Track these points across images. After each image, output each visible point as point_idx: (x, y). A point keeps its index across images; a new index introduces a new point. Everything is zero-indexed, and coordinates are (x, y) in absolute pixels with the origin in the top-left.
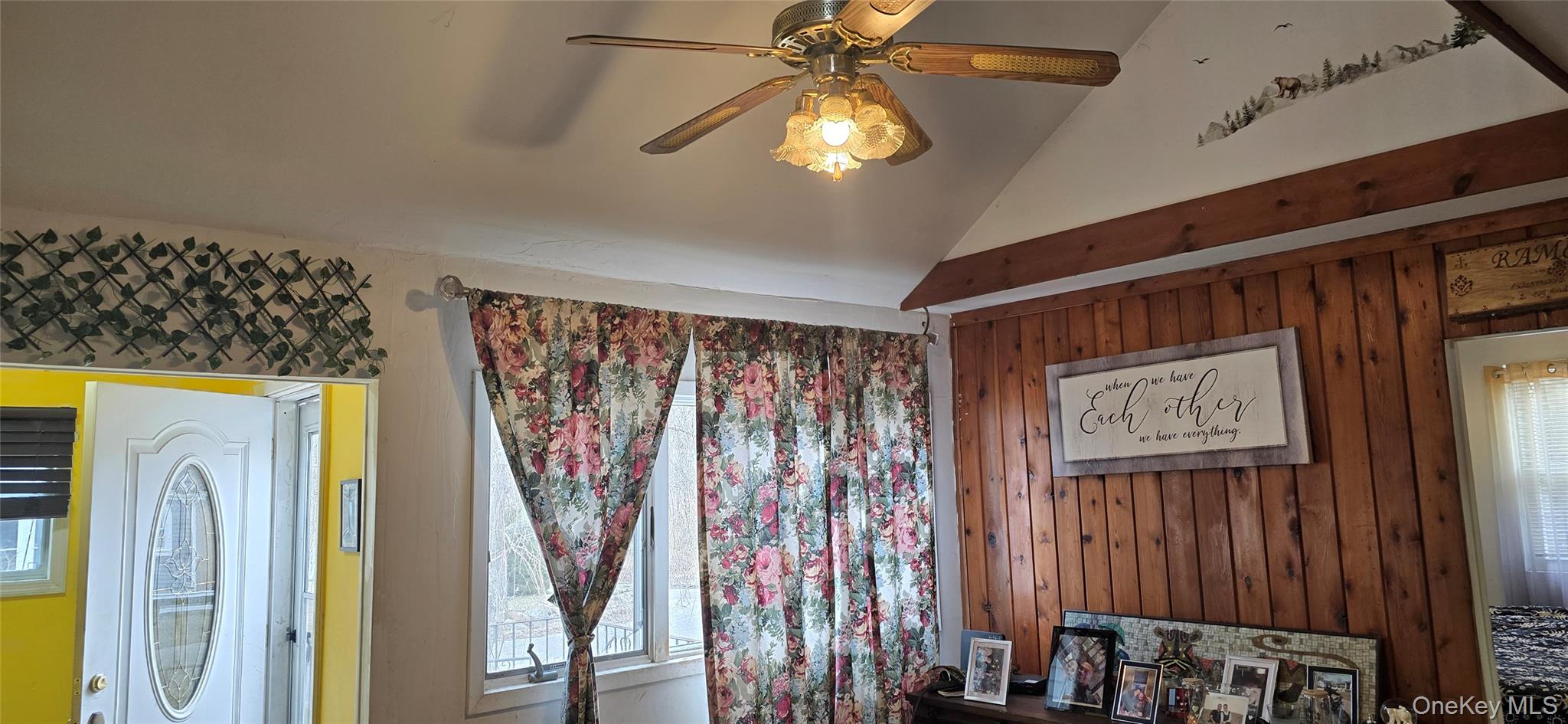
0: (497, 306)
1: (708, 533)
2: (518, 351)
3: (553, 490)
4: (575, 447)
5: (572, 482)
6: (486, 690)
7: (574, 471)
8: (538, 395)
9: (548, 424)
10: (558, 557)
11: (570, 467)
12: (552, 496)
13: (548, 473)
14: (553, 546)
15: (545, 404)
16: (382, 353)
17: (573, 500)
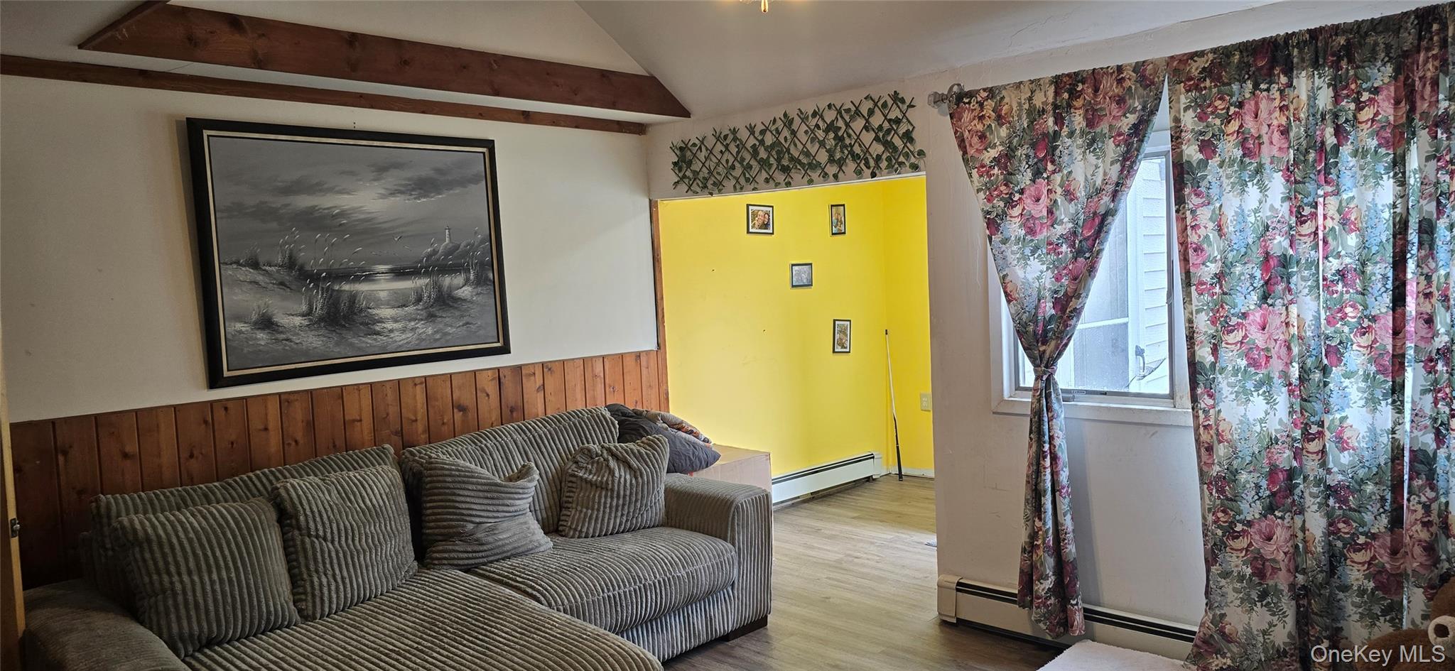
0: (967, 103)
1: (1193, 288)
2: (982, 137)
3: (1015, 248)
4: (1040, 210)
5: (1032, 240)
6: (1011, 397)
7: (1038, 231)
8: (996, 171)
9: (1006, 194)
10: (1009, 301)
11: (1030, 228)
12: (1013, 253)
13: (1006, 234)
14: (1005, 293)
15: (1001, 177)
16: (921, 153)
17: (1036, 256)
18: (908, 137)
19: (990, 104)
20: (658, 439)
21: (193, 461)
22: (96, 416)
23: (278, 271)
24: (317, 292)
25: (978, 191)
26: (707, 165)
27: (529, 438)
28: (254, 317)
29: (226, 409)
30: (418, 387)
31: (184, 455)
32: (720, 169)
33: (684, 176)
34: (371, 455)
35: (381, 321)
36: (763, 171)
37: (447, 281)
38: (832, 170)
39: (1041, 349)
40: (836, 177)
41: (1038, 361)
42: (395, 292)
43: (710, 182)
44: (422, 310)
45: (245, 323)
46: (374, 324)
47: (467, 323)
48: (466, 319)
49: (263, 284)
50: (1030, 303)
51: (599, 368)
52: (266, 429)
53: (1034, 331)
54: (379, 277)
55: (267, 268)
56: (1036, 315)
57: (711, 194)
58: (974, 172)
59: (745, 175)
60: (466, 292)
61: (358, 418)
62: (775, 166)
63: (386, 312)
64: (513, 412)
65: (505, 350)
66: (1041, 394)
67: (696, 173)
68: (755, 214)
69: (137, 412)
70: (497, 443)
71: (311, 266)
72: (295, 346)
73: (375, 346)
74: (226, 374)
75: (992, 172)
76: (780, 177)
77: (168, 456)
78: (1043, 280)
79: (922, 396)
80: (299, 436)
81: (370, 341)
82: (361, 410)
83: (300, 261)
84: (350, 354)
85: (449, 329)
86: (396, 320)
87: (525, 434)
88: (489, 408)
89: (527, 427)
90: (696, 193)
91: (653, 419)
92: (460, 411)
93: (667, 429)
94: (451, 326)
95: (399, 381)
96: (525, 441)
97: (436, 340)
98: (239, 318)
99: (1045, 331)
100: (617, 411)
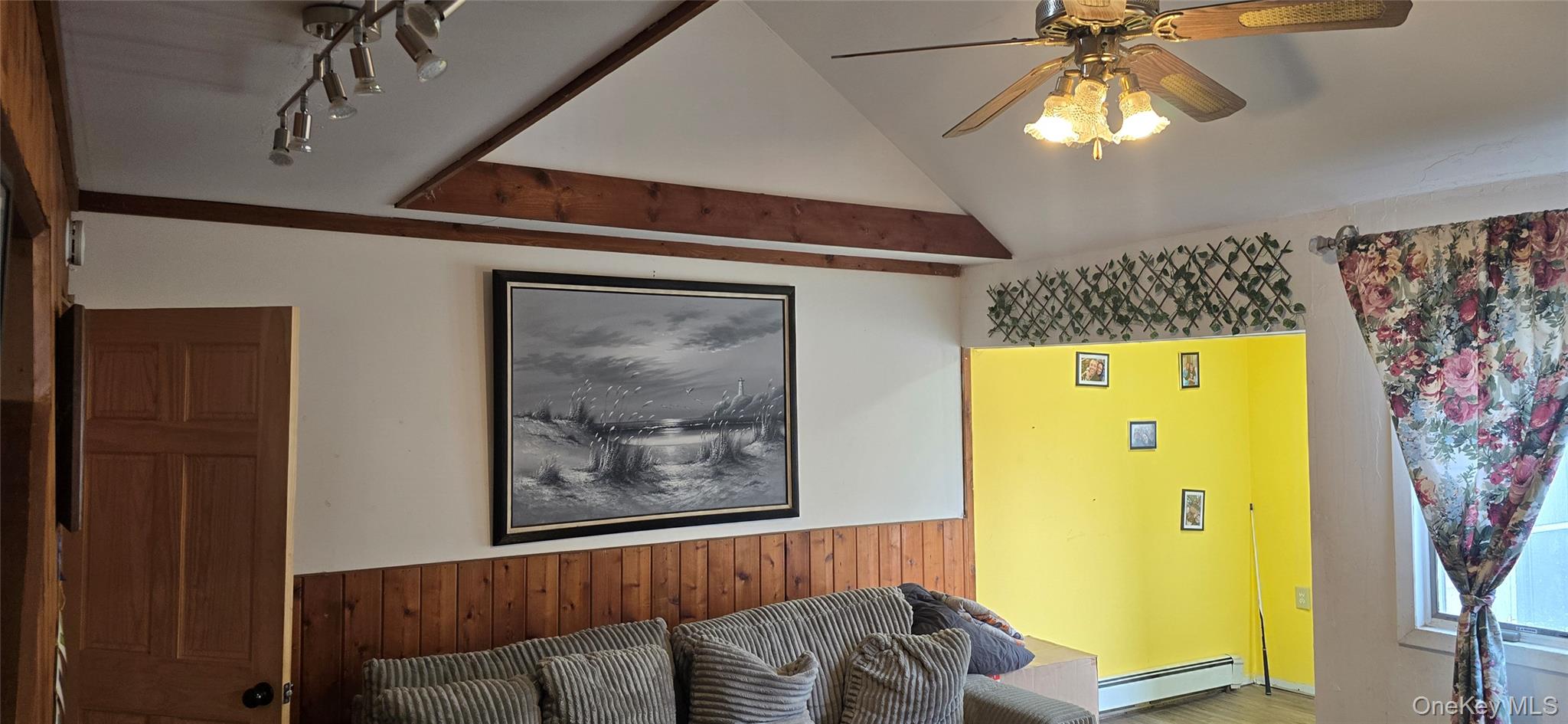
0: (1362, 250)
2: (1384, 292)
3: (1432, 435)
4: (1470, 388)
5: (1457, 427)
6: (1425, 626)
7: (1465, 415)
8: (1404, 335)
9: (1419, 366)
10: (1423, 504)
11: (1453, 410)
12: (1428, 441)
13: (1419, 417)
14: (1418, 492)
15: (1411, 344)
16: (1299, 308)
17: (1462, 447)
18: (1282, 287)
19: (1394, 253)
20: (958, 634)
21: (470, 621)
22: (384, 570)
23: (568, 425)
24: (605, 447)
25: (1379, 360)
26: (1029, 311)
27: (811, 619)
28: (541, 472)
29: (507, 567)
30: (699, 551)
31: (463, 614)
32: (1045, 317)
33: (1002, 323)
34: (643, 629)
35: (666, 478)
36: (1096, 321)
37: (737, 436)
38: (1182, 323)
39: (1472, 570)
40: (1187, 332)
41: (1467, 587)
42: (683, 447)
43: (1032, 331)
44: (709, 467)
45: (532, 478)
46: (659, 481)
47: (755, 482)
48: (754, 478)
49: (552, 438)
50: (1454, 508)
51: (895, 538)
52: (544, 591)
53: (1460, 546)
54: (668, 431)
55: (558, 421)
56: (1462, 524)
57: (1033, 345)
58: (1373, 336)
59: (1073, 325)
60: (756, 448)
61: (636, 582)
62: (1110, 316)
63: (672, 469)
64: (798, 585)
65: (793, 512)
66: (1471, 631)
67: (1015, 321)
68: (1086, 364)
69: (421, 567)
70: (776, 623)
71: (601, 420)
72: (579, 503)
73: (658, 505)
74: (510, 530)
75: (1398, 337)
76: (1116, 328)
77: (447, 616)
78: (1473, 479)
79: (1298, 590)
80: (576, 600)
81: (653, 500)
82: (639, 573)
83: (590, 415)
84: (632, 513)
85: (736, 489)
86: (682, 478)
87: (808, 614)
88: (773, 576)
89: (810, 606)
90: (1014, 343)
91: (954, 606)
92: (742, 579)
93: (969, 620)
94: (738, 485)
95: (680, 543)
96: (807, 623)
97: (722, 500)
98: (527, 473)
99: (1477, 548)
100: (912, 592)
